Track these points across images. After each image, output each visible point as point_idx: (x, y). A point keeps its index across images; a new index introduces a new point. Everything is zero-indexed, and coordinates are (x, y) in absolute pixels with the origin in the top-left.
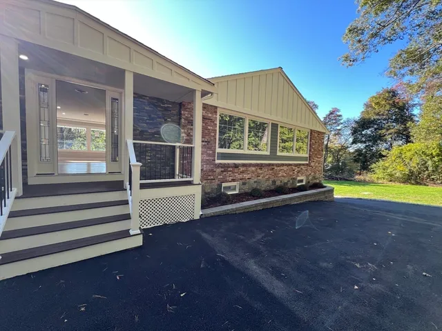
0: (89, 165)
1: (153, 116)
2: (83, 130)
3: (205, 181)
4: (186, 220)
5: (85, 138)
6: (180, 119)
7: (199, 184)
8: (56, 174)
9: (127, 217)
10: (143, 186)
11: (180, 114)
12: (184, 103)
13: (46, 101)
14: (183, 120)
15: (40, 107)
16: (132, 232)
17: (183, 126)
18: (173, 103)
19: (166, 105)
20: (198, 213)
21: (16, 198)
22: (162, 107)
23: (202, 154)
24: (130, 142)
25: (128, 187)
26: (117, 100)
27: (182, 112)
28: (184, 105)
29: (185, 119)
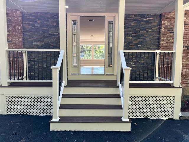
0: (93, 69)
1: (137, 29)
2: (89, 46)
3: (184, 85)
4: (165, 119)
5: (90, 51)
6: (160, 28)
7: (179, 87)
8: (79, 74)
9: (120, 107)
10: (132, 85)
11: (160, 24)
12: (164, 14)
13: (75, 30)
14: (163, 29)
15: (73, 34)
16: (124, 119)
17: (163, 34)
18: (155, 16)
19: (148, 19)
20: (177, 114)
21: (65, 87)
22: (144, 21)
23: (183, 59)
24: (122, 51)
25: (120, 85)
26: (112, 22)
27: (163, 22)
28: (164, 16)
29: (165, 28)
